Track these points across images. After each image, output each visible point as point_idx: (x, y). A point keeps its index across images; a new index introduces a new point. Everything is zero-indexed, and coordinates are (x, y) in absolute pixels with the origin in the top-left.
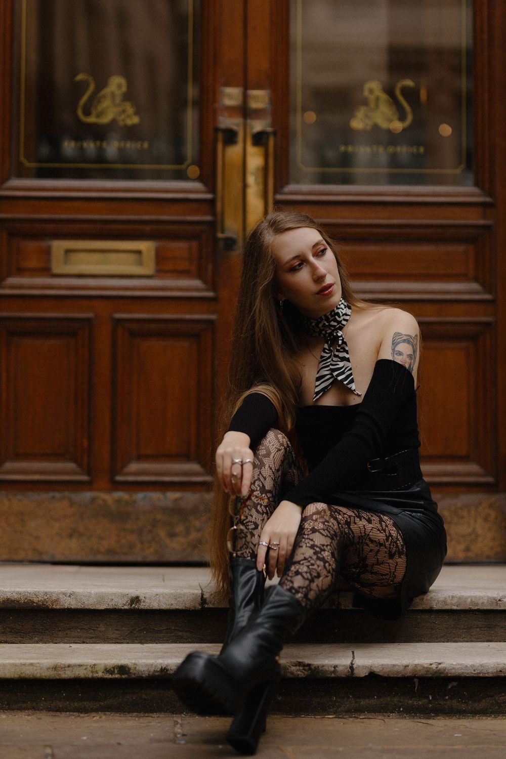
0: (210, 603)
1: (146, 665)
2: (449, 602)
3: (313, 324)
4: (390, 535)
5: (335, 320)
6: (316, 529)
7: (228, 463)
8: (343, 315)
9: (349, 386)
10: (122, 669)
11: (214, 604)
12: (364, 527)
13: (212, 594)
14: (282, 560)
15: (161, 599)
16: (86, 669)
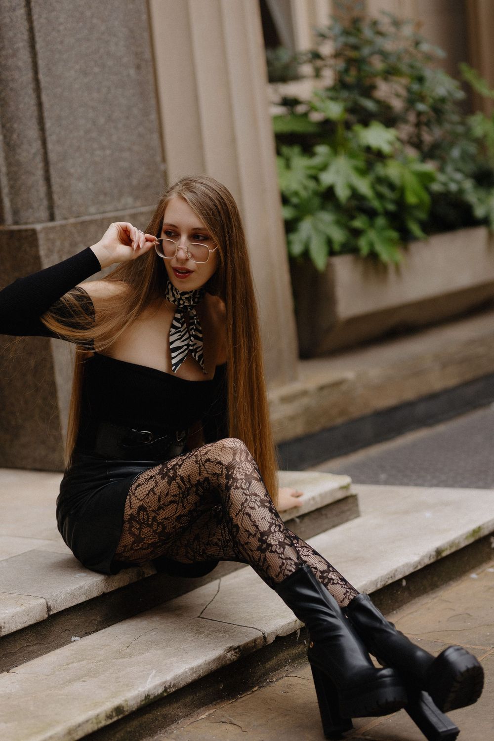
0: (54, 608)
1: (135, 698)
10: (118, 710)
11: (57, 608)
13: (54, 599)
15: (17, 619)
16: (92, 723)
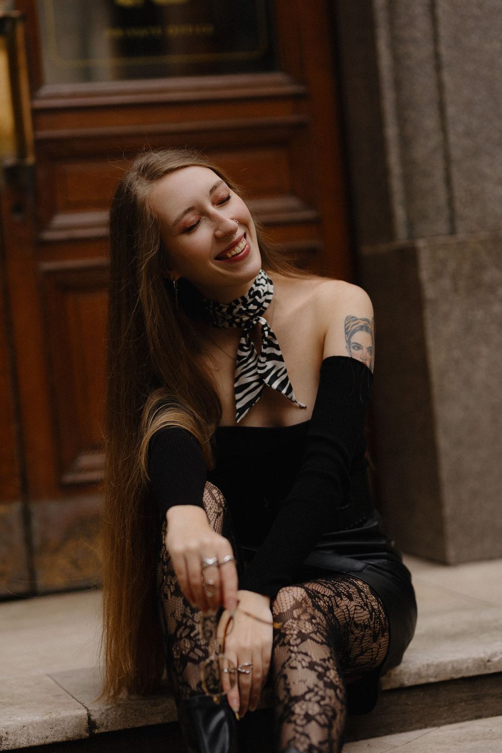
0: (102, 725)
2: (424, 673)
3: (225, 310)
4: (373, 610)
5: (255, 302)
6: (304, 634)
7: (195, 566)
8: (265, 294)
9: (289, 396)
11: (107, 726)
12: (347, 608)
13: (103, 713)
14: (258, 686)
15: (31, 731)
